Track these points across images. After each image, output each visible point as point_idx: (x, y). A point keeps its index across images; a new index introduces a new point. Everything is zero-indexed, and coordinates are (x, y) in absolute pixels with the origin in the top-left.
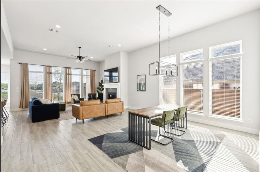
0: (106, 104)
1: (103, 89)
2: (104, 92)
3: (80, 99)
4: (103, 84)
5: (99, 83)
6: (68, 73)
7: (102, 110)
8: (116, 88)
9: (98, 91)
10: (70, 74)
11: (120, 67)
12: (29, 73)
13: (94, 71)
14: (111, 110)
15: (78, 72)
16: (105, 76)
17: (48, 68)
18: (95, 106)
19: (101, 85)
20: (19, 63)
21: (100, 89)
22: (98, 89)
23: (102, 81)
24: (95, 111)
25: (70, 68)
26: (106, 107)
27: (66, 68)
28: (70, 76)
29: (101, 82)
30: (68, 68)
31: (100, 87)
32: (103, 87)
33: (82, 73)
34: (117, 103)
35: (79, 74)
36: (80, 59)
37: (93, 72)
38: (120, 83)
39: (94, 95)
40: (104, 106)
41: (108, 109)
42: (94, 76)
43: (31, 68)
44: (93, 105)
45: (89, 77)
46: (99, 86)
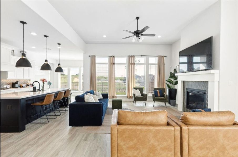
0: (185, 128)
1: (176, 83)
2: (179, 87)
3: (142, 95)
4: (176, 75)
5: (171, 73)
6: (131, 62)
7: (171, 141)
8: (208, 82)
9: (168, 85)
10: (133, 64)
11: (219, 35)
12: (97, 65)
13: (163, 57)
14: (201, 148)
15: (142, 60)
16: (180, 63)
17: (111, 58)
18: (152, 128)
19: (173, 76)
20: (89, 56)
21: (171, 82)
22: (168, 82)
23: (175, 70)
24: (152, 142)
25: (133, 56)
26: (185, 135)
27: (129, 56)
28: (133, 65)
29: (173, 72)
30: (131, 56)
31: (172, 80)
32: (177, 79)
33: (147, 61)
34: (221, 128)
35: (144, 62)
36: (137, 36)
37: (161, 59)
38: (219, 70)
39: (162, 91)
40: (178, 133)
41: (192, 142)
42: (163, 64)
43: (98, 60)
44: (146, 125)
45: (157, 66)
46: (171, 77)
